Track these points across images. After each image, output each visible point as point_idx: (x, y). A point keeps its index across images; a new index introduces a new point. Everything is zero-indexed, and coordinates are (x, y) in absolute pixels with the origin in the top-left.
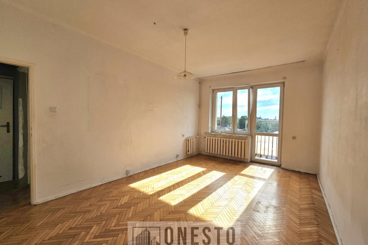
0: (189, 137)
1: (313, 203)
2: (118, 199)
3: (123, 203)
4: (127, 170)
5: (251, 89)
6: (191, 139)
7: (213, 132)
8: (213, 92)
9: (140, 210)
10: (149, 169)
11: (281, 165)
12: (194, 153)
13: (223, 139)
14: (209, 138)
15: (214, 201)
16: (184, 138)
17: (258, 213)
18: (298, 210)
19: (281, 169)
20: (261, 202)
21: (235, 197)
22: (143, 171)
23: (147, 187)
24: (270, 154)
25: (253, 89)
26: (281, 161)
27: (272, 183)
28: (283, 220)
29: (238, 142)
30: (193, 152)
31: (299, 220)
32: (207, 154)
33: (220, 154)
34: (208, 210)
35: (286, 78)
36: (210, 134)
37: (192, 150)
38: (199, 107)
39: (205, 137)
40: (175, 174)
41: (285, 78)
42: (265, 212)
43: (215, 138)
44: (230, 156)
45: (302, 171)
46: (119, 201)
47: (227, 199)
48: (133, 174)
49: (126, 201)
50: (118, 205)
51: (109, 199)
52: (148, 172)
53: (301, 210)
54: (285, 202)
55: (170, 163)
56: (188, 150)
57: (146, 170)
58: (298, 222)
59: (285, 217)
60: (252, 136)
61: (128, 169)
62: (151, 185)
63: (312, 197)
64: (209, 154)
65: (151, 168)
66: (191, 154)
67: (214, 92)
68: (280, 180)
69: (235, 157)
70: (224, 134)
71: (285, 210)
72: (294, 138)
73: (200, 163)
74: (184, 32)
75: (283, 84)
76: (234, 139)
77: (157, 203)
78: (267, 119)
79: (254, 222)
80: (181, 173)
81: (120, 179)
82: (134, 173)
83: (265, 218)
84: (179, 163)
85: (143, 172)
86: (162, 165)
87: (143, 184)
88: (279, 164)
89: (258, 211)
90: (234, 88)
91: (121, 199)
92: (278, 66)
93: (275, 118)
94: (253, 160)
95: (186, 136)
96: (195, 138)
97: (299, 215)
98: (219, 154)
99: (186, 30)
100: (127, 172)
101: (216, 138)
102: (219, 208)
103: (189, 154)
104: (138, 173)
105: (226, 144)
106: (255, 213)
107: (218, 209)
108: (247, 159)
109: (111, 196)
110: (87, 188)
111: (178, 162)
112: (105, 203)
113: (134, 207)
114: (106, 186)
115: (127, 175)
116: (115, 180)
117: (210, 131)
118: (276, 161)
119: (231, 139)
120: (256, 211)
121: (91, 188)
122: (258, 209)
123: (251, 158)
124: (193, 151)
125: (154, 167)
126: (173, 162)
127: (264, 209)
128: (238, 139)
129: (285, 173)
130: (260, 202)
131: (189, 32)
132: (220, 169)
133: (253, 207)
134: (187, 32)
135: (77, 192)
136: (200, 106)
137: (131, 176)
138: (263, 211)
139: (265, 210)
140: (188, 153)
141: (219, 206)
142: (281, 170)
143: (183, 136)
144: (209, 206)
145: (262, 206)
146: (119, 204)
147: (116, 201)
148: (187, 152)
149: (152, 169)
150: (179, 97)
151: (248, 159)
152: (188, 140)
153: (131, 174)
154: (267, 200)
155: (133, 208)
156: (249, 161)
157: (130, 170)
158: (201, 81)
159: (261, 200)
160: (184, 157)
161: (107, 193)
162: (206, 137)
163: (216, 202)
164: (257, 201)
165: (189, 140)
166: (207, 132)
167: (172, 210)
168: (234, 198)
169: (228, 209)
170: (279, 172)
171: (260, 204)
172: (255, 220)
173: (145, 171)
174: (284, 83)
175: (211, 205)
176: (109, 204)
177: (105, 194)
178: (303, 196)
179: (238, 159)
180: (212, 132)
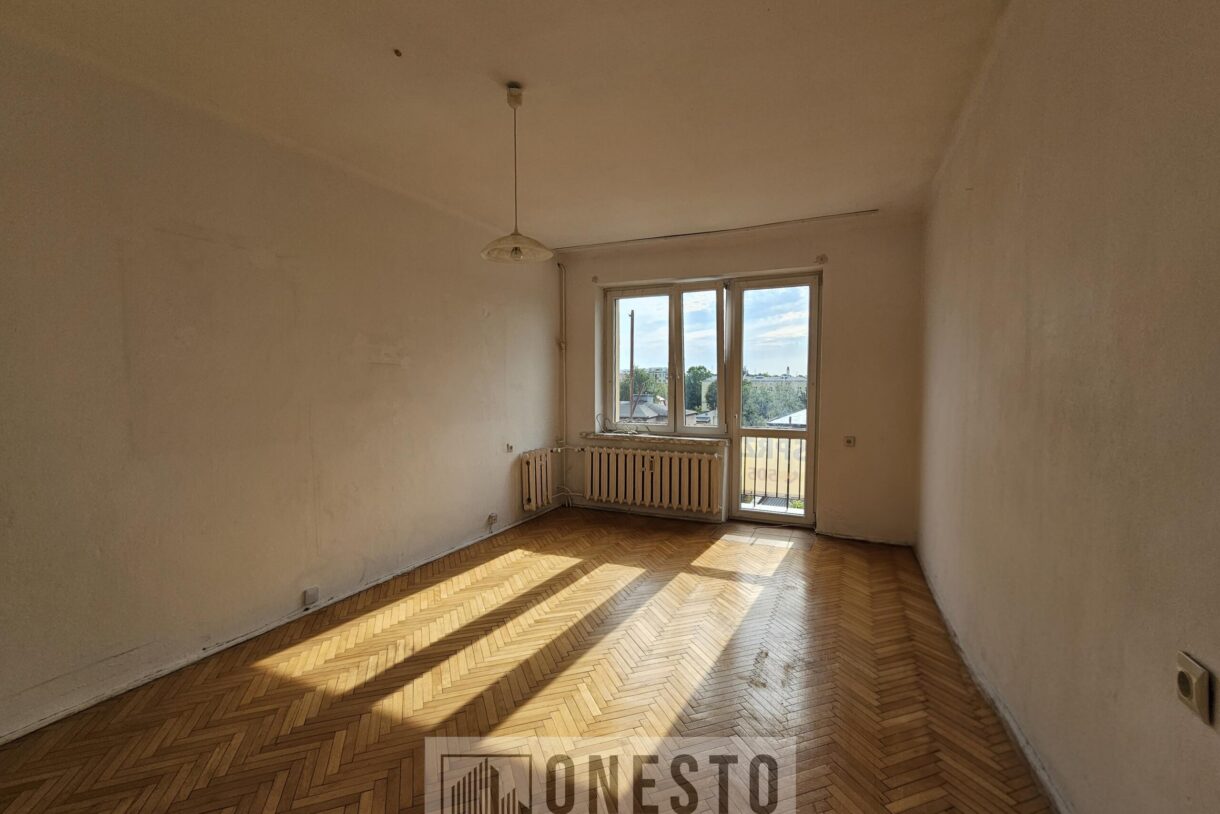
0: (530, 452)
1: (908, 637)
2: (277, 709)
3: (300, 722)
4: (305, 593)
5: (725, 290)
6: (538, 459)
7: (611, 431)
8: (605, 296)
9: (372, 740)
10: (391, 576)
11: (815, 524)
12: (548, 503)
13: (644, 453)
14: (596, 451)
15: (628, 671)
16: (512, 457)
17: (763, 692)
18: (873, 664)
19: (816, 538)
20: (770, 654)
21: (692, 645)
22: (368, 586)
23: (390, 647)
24: (782, 492)
25: (732, 289)
26: (815, 513)
27: (794, 585)
28: (835, 704)
29: (690, 461)
30: (545, 502)
31: (876, 696)
32: (590, 505)
33: (635, 504)
34: (611, 704)
35: (827, 259)
36: (599, 438)
37: (542, 496)
38: (561, 348)
39: (583, 450)
40: (487, 587)
41: (822, 259)
42: (783, 684)
43: (618, 451)
44: (665, 506)
45: (871, 538)
46: (285, 715)
47: (667, 657)
48: (331, 602)
49: (313, 714)
50: (282, 733)
51: (238, 713)
52: (387, 591)
53: (881, 662)
54: (835, 645)
55: (468, 548)
56: (526, 497)
57: (380, 582)
58: (876, 703)
59: (840, 692)
60: (731, 441)
61: (308, 585)
62: (404, 637)
63: (905, 617)
64: (599, 505)
65: (399, 572)
66: (537, 508)
67: (609, 297)
68: (817, 574)
69: (681, 509)
70: (645, 438)
71: (837, 671)
72: (850, 442)
73: (570, 537)
74: (510, 96)
75: (817, 277)
76: (676, 453)
77: (434, 704)
78: (766, 375)
79: (754, 723)
80: (511, 579)
81: (279, 627)
82: (335, 600)
83: (785, 704)
84: (499, 545)
85: (367, 590)
86: (437, 557)
87: (374, 636)
88: (810, 522)
89: (764, 685)
90: (671, 285)
91: (289, 707)
92: (803, 220)
93: (785, 373)
94: (736, 514)
95: (518, 451)
96: (549, 454)
97: (875, 679)
98: (630, 503)
99: (513, 85)
100: (306, 599)
101: (621, 452)
102: (647, 689)
103: (530, 511)
104: (351, 597)
105: (651, 468)
106: (754, 694)
107: (642, 696)
108: (717, 513)
109: (247, 700)
110: (139, 683)
111: (494, 540)
112: (228, 732)
113: (345, 732)
114: (221, 664)
115: (307, 609)
116: (257, 634)
117: (598, 428)
118: (801, 512)
119: (666, 452)
120: (756, 685)
121: (156, 680)
122: (765, 677)
123: (729, 509)
124: (544, 498)
125: (410, 568)
126: (477, 544)
127: (781, 675)
128: (689, 452)
129: (825, 550)
130: (767, 654)
131: (525, 93)
132: (636, 553)
133: (747, 674)
134: (520, 95)
135: (95, 706)
136: (563, 346)
137: (322, 612)
138: (776, 682)
139: (783, 676)
140: (527, 507)
141: (646, 685)
142: (815, 540)
143: (510, 448)
144: (615, 690)
145: (774, 665)
146: (286, 730)
147: (271, 718)
148: (525, 502)
149: (403, 575)
150: (489, 314)
151: (720, 512)
152: (525, 460)
153: (322, 603)
154: (786, 642)
155: (341, 737)
156: (723, 519)
157: (317, 590)
158: (564, 261)
159: (769, 647)
160: (517, 521)
161: (232, 689)
162: (587, 449)
163: (634, 673)
164: (758, 651)
165: (528, 463)
166: (588, 431)
167: (491, 723)
168: (688, 650)
169: (673, 691)
170: (811, 547)
171: (766, 661)
172: (757, 715)
173: (378, 585)
174: (820, 274)
175: (619, 684)
176: (243, 734)
177: (224, 695)
178: (881, 617)
179: (691, 515)
180: (605, 429)
